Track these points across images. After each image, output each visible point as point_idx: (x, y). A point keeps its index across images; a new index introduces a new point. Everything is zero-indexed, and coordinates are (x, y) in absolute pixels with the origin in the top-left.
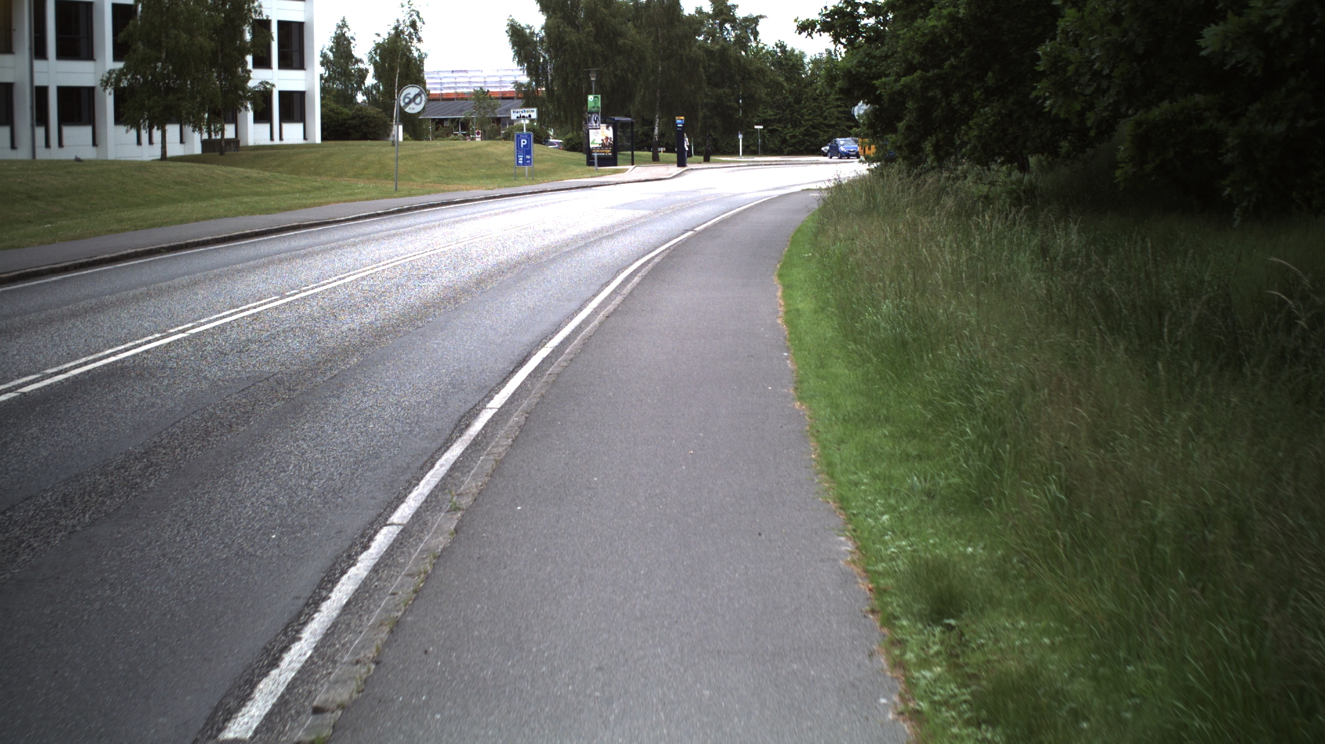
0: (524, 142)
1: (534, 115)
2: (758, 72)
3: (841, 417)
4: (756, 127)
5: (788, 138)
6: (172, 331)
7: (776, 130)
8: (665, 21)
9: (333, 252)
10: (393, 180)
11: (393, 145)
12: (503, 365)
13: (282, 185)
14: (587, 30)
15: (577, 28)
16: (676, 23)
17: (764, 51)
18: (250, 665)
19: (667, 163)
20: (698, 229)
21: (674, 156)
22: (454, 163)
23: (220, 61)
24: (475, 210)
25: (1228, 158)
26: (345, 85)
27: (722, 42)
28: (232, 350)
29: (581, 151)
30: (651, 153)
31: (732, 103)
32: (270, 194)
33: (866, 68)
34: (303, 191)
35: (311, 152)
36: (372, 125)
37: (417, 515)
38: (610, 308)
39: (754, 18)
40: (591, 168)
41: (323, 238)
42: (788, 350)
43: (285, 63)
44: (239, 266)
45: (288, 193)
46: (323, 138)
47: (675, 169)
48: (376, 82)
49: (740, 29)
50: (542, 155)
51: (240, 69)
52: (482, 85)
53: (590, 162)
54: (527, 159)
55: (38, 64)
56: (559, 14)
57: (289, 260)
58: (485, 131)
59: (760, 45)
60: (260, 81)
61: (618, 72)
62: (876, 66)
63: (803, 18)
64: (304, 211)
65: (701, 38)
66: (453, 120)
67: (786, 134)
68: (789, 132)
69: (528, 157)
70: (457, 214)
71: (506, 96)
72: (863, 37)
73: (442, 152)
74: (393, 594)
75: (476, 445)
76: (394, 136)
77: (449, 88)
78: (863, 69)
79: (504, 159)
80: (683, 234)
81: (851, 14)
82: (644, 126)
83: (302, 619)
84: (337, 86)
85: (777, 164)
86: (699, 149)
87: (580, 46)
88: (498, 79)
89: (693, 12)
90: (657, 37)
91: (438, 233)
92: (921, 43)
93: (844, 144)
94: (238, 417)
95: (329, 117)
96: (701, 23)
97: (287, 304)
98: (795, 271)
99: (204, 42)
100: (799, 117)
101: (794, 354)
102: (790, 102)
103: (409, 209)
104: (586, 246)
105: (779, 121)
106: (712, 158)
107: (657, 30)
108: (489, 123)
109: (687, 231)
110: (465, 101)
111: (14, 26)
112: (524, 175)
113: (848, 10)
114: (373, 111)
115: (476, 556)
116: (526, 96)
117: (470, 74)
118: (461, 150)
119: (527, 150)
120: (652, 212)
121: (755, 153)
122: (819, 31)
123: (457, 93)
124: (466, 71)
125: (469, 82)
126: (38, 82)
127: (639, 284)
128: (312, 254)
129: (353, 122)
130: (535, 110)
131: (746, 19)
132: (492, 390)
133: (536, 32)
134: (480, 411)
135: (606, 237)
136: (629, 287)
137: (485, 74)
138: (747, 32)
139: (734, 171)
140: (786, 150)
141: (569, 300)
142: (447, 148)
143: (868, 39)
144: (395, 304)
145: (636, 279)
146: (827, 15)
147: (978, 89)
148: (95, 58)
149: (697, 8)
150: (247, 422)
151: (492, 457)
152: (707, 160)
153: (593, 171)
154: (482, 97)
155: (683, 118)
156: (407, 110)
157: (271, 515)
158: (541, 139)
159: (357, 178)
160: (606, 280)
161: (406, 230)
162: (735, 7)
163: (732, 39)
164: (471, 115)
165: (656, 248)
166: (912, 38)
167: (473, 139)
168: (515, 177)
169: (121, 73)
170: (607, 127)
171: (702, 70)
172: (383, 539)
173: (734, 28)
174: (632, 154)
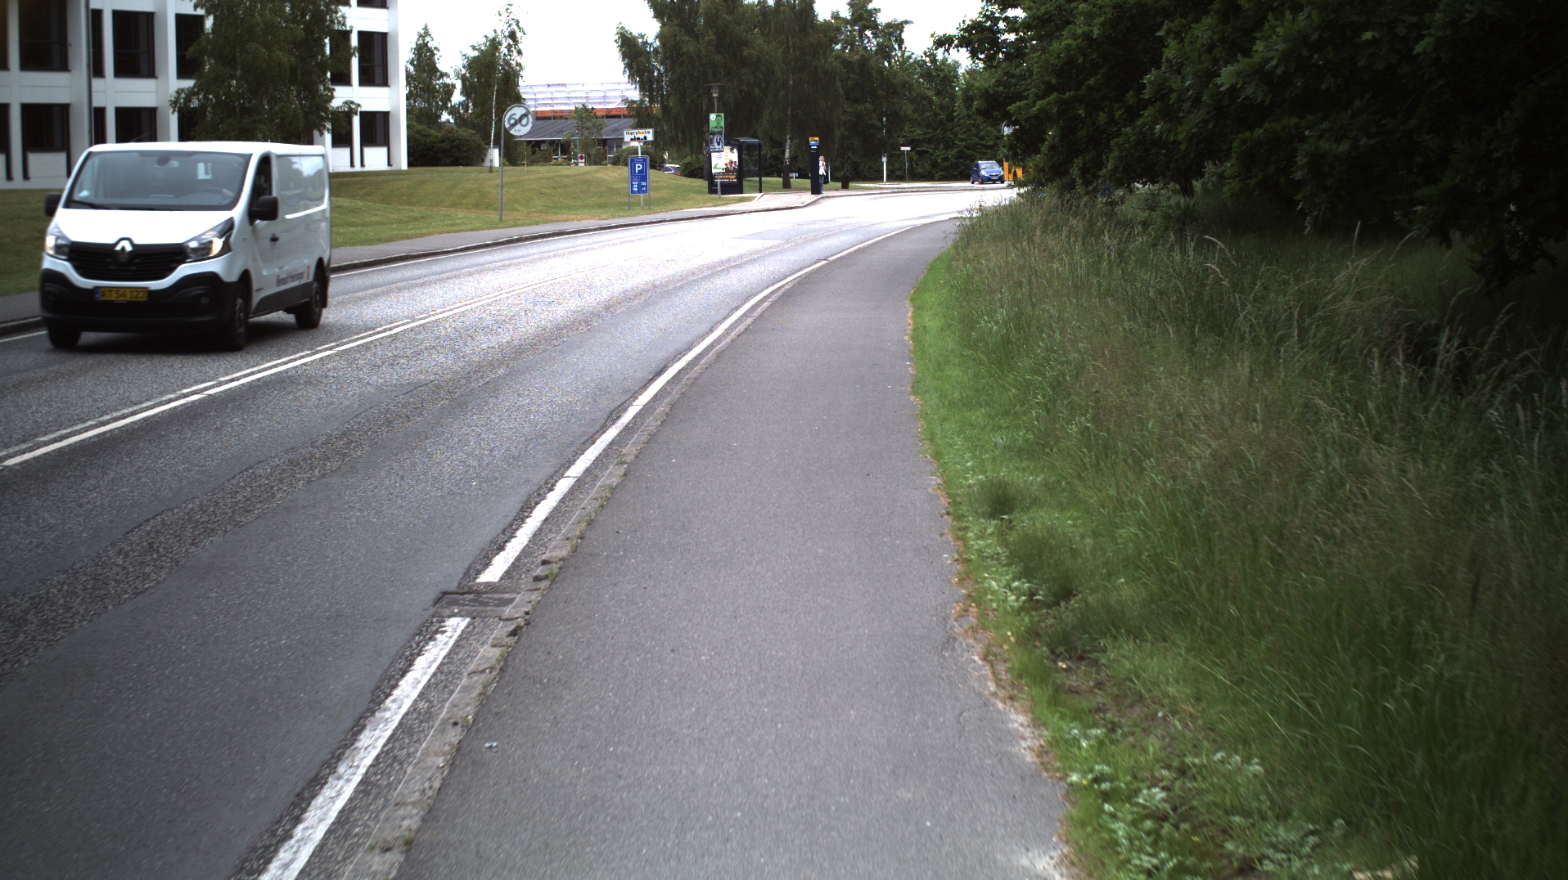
0: (638, 167)
1: (650, 137)
2: (904, 86)
3: (947, 403)
4: (903, 148)
5: (940, 161)
6: (319, 348)
7: (926, 152)
8: (797, 28)
9: (451, 281)
10: (495, 209)
11: (491, 171)
12: (641, 375)
13: (376, 215)
14: (707, 38)
15: (696, 37)
16: (810, 31)
17: (911, 61)
18: (484, 549)
19: (800, 190)
20: (831, 259)
21: (807, 183)
22: (560, 190)
23: (299, 78)
24: (590, 241)
25: (1298, 175)
26: (428, 103)
27: (861, 52)
28: (383, 363)
29: (701, 177)
30: (781, 180)
31: (874, 121)
32: (364, 225)
33: (1005, 88)
34: (399, 221)
35: (401, 180)
36: (465, 149)
37: (588, 471)
38: (741, 328)
39: (898, 24)
40: (713, 196)
41: (436, 268)
42: (911, 360)
43: (367, 79)
44: (360, 294)
45: (384, 224)
46: (410, 164)
47: (808, 197)
48: (464, 98)
49: (884, 36)
50: (657, 182)
51: (322, 88)
52: (584, 101)
53: (712, 190)
54: (643, 186)
55: (96, 82)
56: (676, 22)
57: (410, 288)
58: (589, 155)
59: (907, 54)
60: (344, 100)
61: (745, 87)
62: (1015, 85)
63: (940, 33)
64: (408, 242)
65: (838, 47)
66: (552, 142)
67: (938, 156)
68: (940, 154)
69: (644, 183)
70: (571, 245)
71: (611, 114)
72: (1003, 52)
73: (547, 178)
74: (583, 508)
75: (628, 430)
76: (491, 161)
77: (545, 105)
78: (1001, 89)
79: (616, 186)
80: (816, 263)
81: (990, 29)
82: (773, 147)
83: (514, 527)
84: (419, 104)
85: (926, 190)
86: (838, 174)
87: (699, 56)
88: (602, 94)
89: (828, 18)
90: (788, 47)
91: (554, 261)
92: (1056, 66)
93: (987, 167)
94: (411, 411)
95: (416, 140)
96: (838, 30)
97: (420, 326)
98: (927, 295)
99: (283, 56)
100: (952, 136)
101: (916, 363)
102: (941, 120)
103: (519, 240)
104: (713, 275)
105: (929, 141)
106: (851, 184)
107: (787, 38)
108: (594, 146)
109: (820, 260)
110: (563, 121)
111: (70, 40)
112: (638, 204)
113: (987, 24)
114: (464, 133)
115: (644, 487)
116: (638, 115)
117: (568, 89)
118: (567, 176)
119: (643, 176)
120: (782, 242)
121: (901, 179)
122: (957, 46)
123: (554, 111)
124: (564, 85)
125: (568, 98)
126: (96, 103)
127: (769, 308)
128: (430, 283)
129: (444, 145)
130: (651, 130)
131: (889, 25)
132: (636, 392)
133: (649, 42)
134: (628, 407)
135: (733, 267)
136: (759, 310)
137: (587, 88)
138: (890, 40)
139: (875, 199)
140: (937, 175)
141: (700, 323)
142: (552, 174)
143: (1007, 55)
144: (527, 327)
145: (766, 304)
146: (964, 30)
147: (1119, 109)
148: (157, 74)
149: (833, 13)
150: (421, 414)
151: (646, 433)
152: (845, 187)
153: (715, 199)
154: (585, 115)
155: (817, 139)
156: (512, 132)
157: (467, 471)
158: (657, 164)
159: (455, 207)
160: (736, 305)
161: (520, 260)
162: (877, 11)
163: (874, 49)
164: (573, 136)
165: (786, 277)
166: (1047, 61)
167: (576, 164)
168: (629, 207)
169: (191, 93)
170: (732, 150)
171: (838, 84)
172: (563, 486)
173: (875, 35)
174: (760, 181)
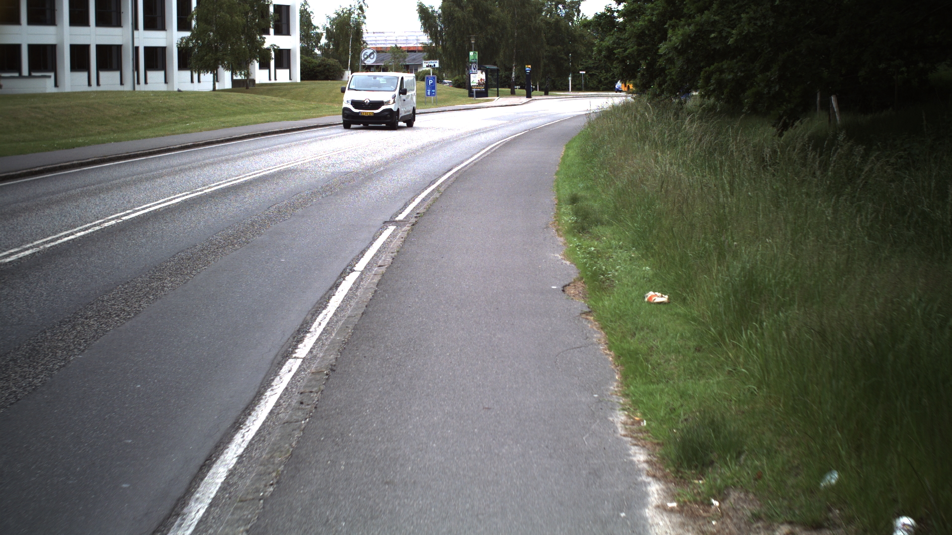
0: (431, 82)
1: (437, 65)
3: (566, 176)
4: (581, 72)
5: (602, 80)
7: (595, 74)
8: (520, 3)
14: (468, 9)
15: (462, 8)
16: (527, 5)
19: (520, 95)
21: (524, 91)
23: (246, 31)
26: (307, 44)
27: (556, 17)
29: (464, 88)
30: (510, 90)
31: (564, 56)
32: (288, 111)
34: (306, 109)
35: (300, 88)
36: (332, 70)
40: (471, 98)
43: (278, 31)
45: (299, 110)
46: (302, 79)
47: (525, 99)
48: (327, 41)
49: (569, 8)
50: (440, 90)
51: (258, 37)
52: (395, 42)
53: (471, 95)
54: (433, 92)
55: (136, 32)
59: (581, 17)
61: (489, 37)
65: (543, 14)
66: (377, 67)
68: (603, 76)
71: (410, 49)
77: (372, 44)
82: (506, 71)
86: (544, 87)
87: (464, 19)
88: (407, 39)
90: (514, 14)
95: (304, 65)
96: (543, 5)
99: (238, 19)
105: (597, 68)
106: (550, 93)
107: (514, 9)
108: (402, 69)
110: (384, 54)
111: (123, 10)
112: (430, 102)
115: (450, 197)
116: (429, 52)
117: (386, 35)
119: (433, 87)
121: (580, 90)
123: (377, 48)
124: (383, 33)
125: (386, 40)
126: (136, 45)
129: (320, 68)
130: (437, 61)
133: (436, 10)
137: (398, 34)
138: (573, 10)
139: (564, 101)
140: (601, 88)
143: (619, 29)
148: (166, 28)
152: (546, 94)
153: (473, 100)
154: (396, 50)
155: (530, 66)
158: (440, 80)
159: (332, 102)
163: (563, 15)
164: (390, 63)
168: (426, 104)
169: (189, 39)
171: (543, 35)
173: (564, 8)
174: (498, 90)
